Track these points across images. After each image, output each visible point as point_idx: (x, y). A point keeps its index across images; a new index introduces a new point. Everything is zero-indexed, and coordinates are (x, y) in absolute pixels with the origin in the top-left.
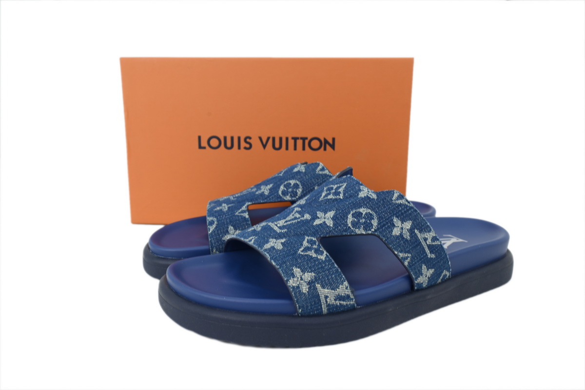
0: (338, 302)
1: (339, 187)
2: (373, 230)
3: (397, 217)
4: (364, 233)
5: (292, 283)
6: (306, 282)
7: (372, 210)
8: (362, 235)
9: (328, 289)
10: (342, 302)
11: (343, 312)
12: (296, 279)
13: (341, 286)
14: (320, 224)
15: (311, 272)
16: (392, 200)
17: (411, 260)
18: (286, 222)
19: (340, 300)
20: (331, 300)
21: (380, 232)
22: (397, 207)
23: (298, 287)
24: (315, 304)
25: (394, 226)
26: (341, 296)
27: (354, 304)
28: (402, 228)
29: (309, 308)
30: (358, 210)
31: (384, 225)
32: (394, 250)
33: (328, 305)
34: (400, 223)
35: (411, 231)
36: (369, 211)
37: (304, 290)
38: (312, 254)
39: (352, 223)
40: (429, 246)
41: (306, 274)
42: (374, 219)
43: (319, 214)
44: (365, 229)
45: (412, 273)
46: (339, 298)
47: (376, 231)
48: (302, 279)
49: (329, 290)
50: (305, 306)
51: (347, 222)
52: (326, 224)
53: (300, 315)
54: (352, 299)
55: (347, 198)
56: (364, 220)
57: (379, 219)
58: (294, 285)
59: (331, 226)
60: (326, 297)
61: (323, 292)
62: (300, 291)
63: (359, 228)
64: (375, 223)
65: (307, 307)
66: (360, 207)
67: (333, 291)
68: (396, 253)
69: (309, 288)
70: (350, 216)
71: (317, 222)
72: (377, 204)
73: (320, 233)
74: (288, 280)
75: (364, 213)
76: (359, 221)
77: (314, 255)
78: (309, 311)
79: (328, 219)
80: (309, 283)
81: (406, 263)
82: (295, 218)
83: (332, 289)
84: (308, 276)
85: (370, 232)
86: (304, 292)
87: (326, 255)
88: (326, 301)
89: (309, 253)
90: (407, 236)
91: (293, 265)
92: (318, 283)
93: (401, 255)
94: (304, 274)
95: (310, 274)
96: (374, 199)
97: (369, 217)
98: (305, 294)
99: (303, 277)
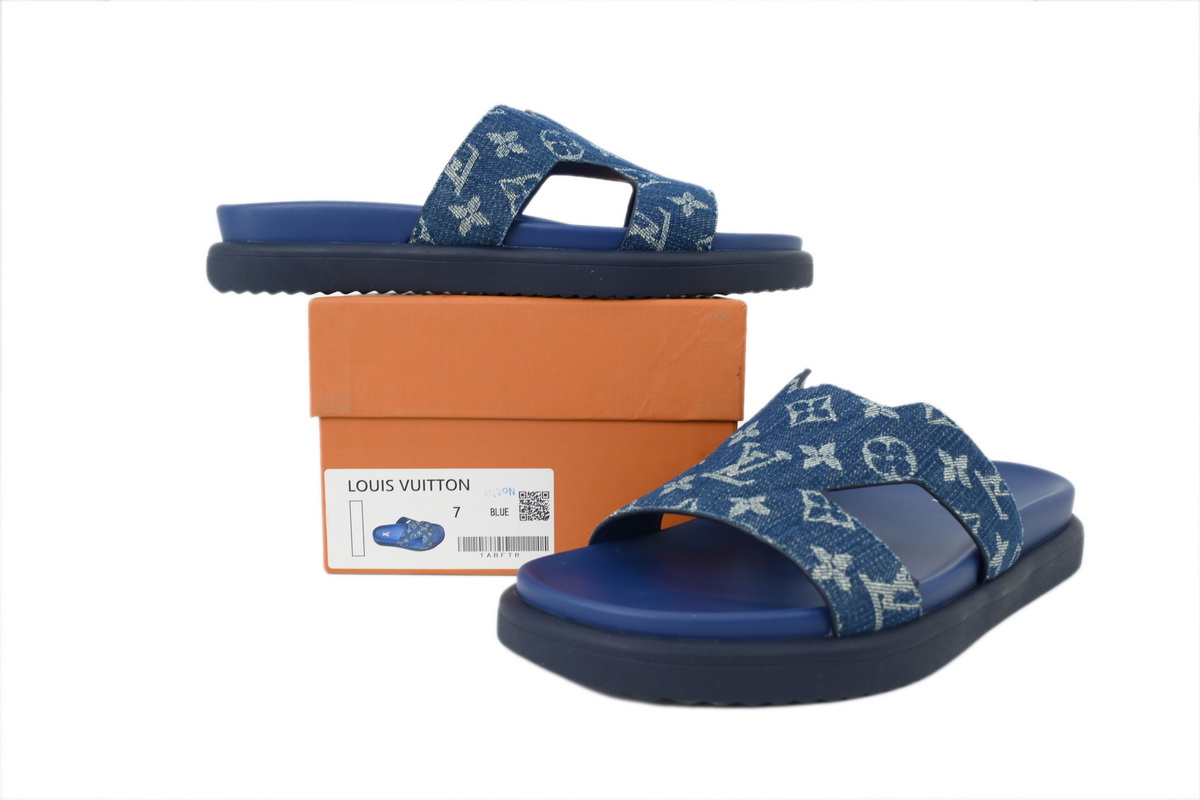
0: (899, 606)
1: (821, 402)
2: (912, 474)
3: (943, 449)
4: (899, 479)
5: (819, 574)
6: (842, 571)
7: (901, 438)
8: (896, 483)
9: (880, 581)
10: (904, 605)
11: (905, 624)
12: (824, 567)
13: (898, 575)
14: (818, 467)
15: (843, 553)
16: (926, 420)
17: (982, 525)
18: (741, 468)
19: (901, 602)
20: (889, 603)
21: (923, 477)
22: (938, 431)
23: (832, 582)
24: (865, 611)
25: (943, 465)
26: (903, 594)
27: (919, 608)
28: (956, 469)
29: (856, 620)
30: (875, 440)
31: (927, 465)
32: (954, 508)
33: (885, 612)
34: (950, 458)
35: (969, 472)
36: (895, 440)
37: (844, 585)
38: (828, 519)
39: (874, 461)
40: (1000, 499)
41: (837, 556)
42: (907, 454)
43: (806, 449)
44: (900, 473)
45: (986, 548)
46: (901, 597)
47: (917, 475)
48: (834, 567)
49: (882, 584)
50: (850, 616)
51: (863, 461)
52: (828, 466)
53: (839, 635)
54: (917, 599)
55: (845, 420)
56: (892, 457)
57: (917, 453)
58: (825, 577)
59: (840, 468)
60: (881, 597)
61: (875, 587)
62: (838, 588)
63: (889, 471)
64: (911, 459)
65: (853, 617)
66: (877, 434)
67: (889, 585)
68: (958, 512)
69: (851, 581)
70: (865, 450)
71: (808, 464)
72: (904, 427)
73: (823, 483)
74: (811, 570)
75: (888, 444)
76: (884, 458)
77: (835, 523)
78: (855, 625)
79: (828, 456)
80: (849, 573)
81: (975, 531)
82: (758, 460)
83: (887, 581)
84: (843, 560)
85: (908, 478)
86: (845, 589)
87: (853, 520)
88: (882, 605)
89: (822, 518)
90: (966, 481)
91: (808, 542)
92: (862, 572)
93: (966, 516)
94: (833, 556)
95: (843, 556)
96: (894, 419)
97: (899, 451)
98: (846, 593)
99: (834, 562)
